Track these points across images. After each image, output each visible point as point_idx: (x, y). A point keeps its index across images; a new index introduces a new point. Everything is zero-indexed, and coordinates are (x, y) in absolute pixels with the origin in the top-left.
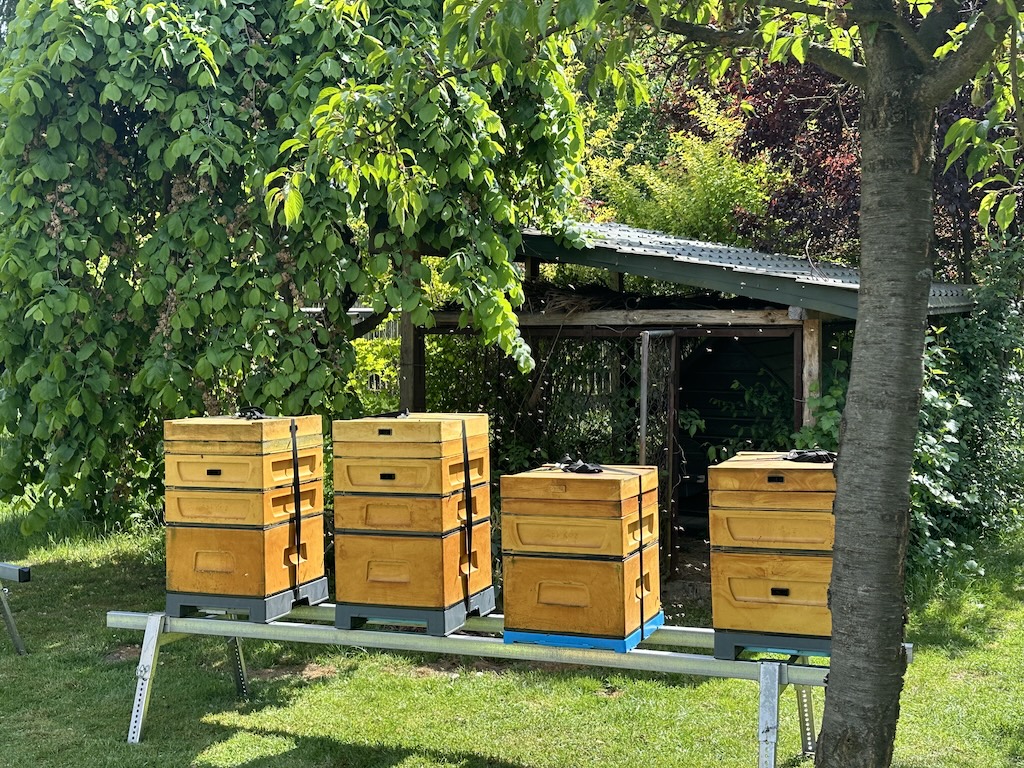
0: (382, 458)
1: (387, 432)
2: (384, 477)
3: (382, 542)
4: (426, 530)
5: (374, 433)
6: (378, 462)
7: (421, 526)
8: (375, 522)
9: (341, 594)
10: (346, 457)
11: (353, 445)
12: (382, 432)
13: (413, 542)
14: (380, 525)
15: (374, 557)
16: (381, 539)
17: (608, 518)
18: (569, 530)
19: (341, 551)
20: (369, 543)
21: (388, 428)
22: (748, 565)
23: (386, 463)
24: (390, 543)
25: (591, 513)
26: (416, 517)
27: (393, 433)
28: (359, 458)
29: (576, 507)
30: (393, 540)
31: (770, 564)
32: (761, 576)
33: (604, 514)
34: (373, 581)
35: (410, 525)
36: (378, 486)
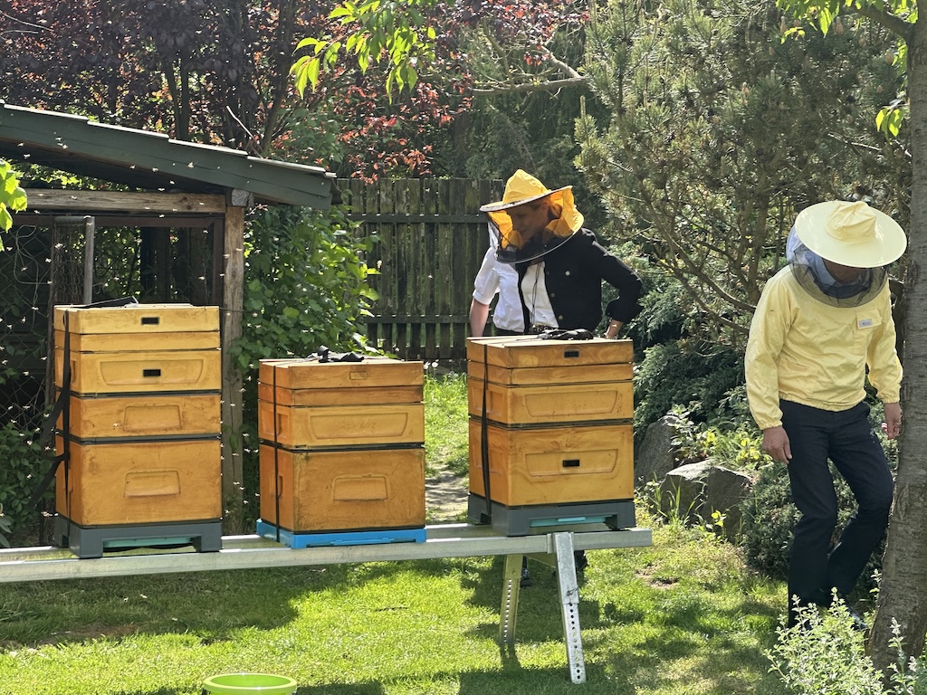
0: (146, 351)
1: (155, 321)
2: (148, 373)
3: (148, 450)
4: (202, 431)
5: (136, 322)
6: (142, 357)
7: (198, 428)
8: (135, 426)
9: (91, 516)
10: (99, 352)
11: (110, 337)
12: (146, 321)
13: (183, 447)
14: (140, 431)
15: (135, 468)
16: (144, 447)
17: (410, 404)
18: (366, 419)
19: (92, 464)
20: (129, 451)
21: (154, 316)
22: (543, 440)
23: (152, 357)
24: (156, 450)
25: (392, 399)
26: (190, 417)
27: (161, 321)
28: (117, 352)
29: (376, 394)
30: (159, 447)
31: (564, 437)
32: (556, 450)
33: (407, 400)
34: (132, 497)
35: (181, 428)
36: (139, 383)
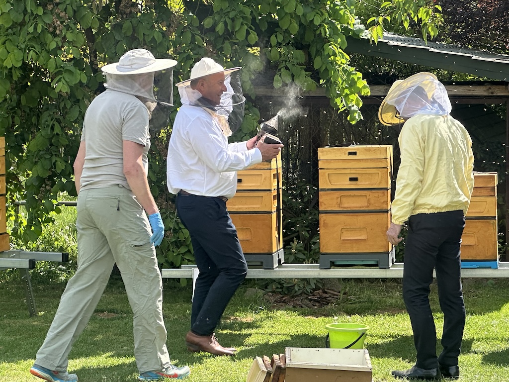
0: (350, 169)
1: (355, 153)
2: (351, 179)
3: (351, 217)
4: (378, 208)
5: (345, 154)
6: (348, 171)
7: (376, 207)
8: (346, 205)
9: (324, 248)
10: (328, 169)
11: (332, 161)
12: (350, 154)
13: (369, 216)
14: (348, 208)
15: (345, 225)
16: (349, 215)
19: (324, 223)
20: (342, 217)
21: (354, 151)
23: (353, 171)
24: (356, 217)
25: (478, 194)
26: (372, 201)
27: (357, 154)
28: (336, 169)
30: (357, 216)
34: (344, 240)
35: (368, 207)
36: (348, 184)
